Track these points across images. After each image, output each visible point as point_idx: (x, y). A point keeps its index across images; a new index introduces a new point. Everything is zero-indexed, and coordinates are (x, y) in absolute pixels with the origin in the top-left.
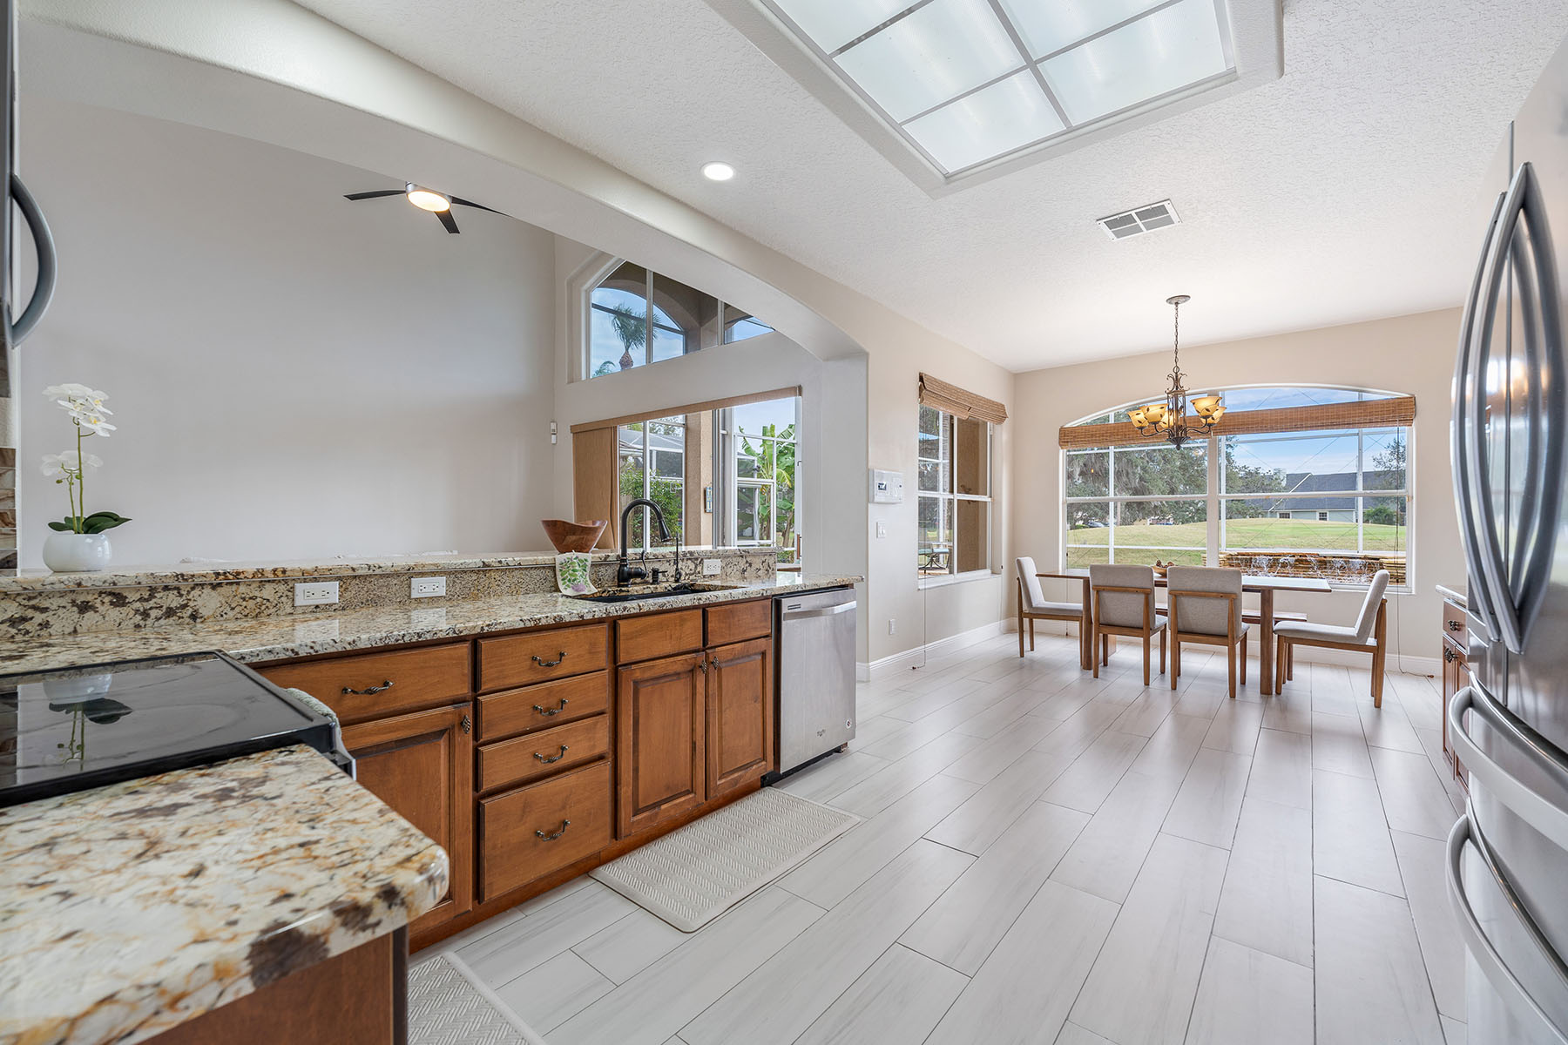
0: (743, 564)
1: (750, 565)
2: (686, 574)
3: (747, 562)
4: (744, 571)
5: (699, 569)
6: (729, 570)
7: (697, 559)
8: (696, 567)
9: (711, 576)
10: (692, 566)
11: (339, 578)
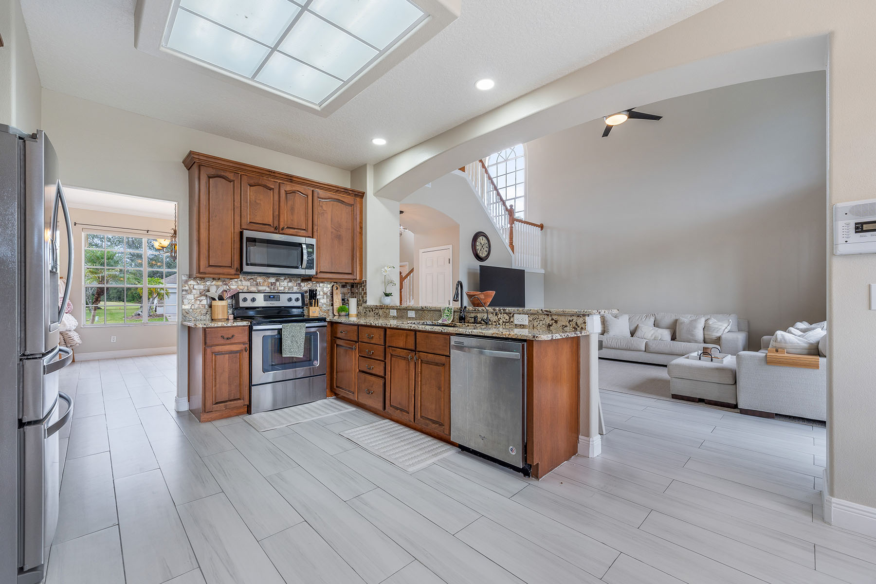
0: (548, 320)
1: (556, 322)
2: (504, 322)
3: (552, 319)
4: (549, 326)
5: (512, 320)
6: (536, 324)
7: (511, 313)
8: (510, 319)
9: (521, 325)
10: (507, 318)
11: (396, 309)
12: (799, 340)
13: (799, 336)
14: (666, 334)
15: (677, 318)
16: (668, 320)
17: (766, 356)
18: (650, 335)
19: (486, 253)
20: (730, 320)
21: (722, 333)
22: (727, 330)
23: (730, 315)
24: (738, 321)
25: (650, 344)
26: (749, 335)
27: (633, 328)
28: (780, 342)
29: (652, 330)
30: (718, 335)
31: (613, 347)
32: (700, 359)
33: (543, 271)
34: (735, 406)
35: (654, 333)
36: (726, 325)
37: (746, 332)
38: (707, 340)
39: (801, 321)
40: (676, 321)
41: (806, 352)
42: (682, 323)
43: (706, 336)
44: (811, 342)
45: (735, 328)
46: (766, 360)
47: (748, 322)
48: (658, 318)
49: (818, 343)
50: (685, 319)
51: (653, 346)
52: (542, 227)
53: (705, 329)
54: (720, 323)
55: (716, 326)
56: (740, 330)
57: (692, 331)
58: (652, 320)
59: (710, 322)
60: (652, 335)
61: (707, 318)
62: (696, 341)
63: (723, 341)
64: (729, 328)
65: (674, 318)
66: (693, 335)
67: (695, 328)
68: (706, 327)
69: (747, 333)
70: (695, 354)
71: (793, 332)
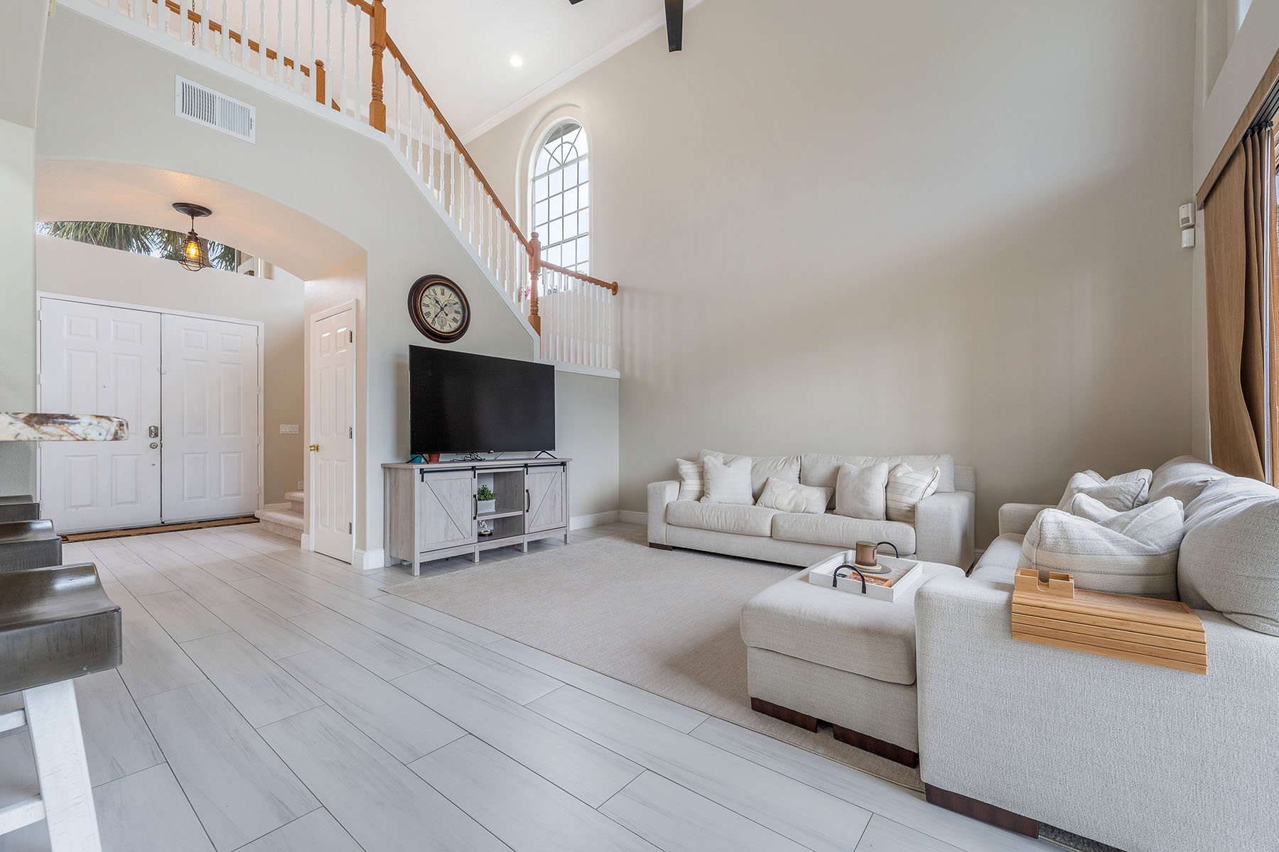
12: (1113, 541)
13: (1108, 524)
14: (817, 499)
15: (840, 463)
16: (821, 470)
17: (1009, 603)
18: (786, 502)
19: (455, 326)
20: (938, 468)
21: (920, 496)
22: (930, 491)
23: (939, 456)
24: (955, 469)
25: (780, 522)
26: (976, 497)
27: (758, 485)
28: (1053, 550)
29: (792, 489)
30: (911, 500)
31: (713, 527)
32: (835, 585)
33: (617, 375)
34: (911, 760)
35: (794, 496)
36: (929, 479)
37: (969, 493)
38: (892, 513)
39: (1082, 470)
40: (837, 470)
41: (1135, 585)
42: (845, 475)
43: (891, 504)
44: (1153, 547)
45: (949, 485)
46: (1010, 622)
47: (975, 473)
48: (805, 463)
49: (1176, 552)
50: (852, 467)
51: (785, 527)
52: (614, 288)
53: (889, 489)
54: (917, 476)
55: (909, 482)
56: (958, 489)
57: (864, 492)
58: (796, 468)
59: (899, 473)
60: (790, 503)
61: (893, 465)
62: (870, 514)
63: (920, 516)
64: (934, 485)
65: (834, 463)
66: (864, 501)
67: (868, 485)
68: (890, 485)
69: (972, 495)
70: (826, 568)
71: (1086, 507)
